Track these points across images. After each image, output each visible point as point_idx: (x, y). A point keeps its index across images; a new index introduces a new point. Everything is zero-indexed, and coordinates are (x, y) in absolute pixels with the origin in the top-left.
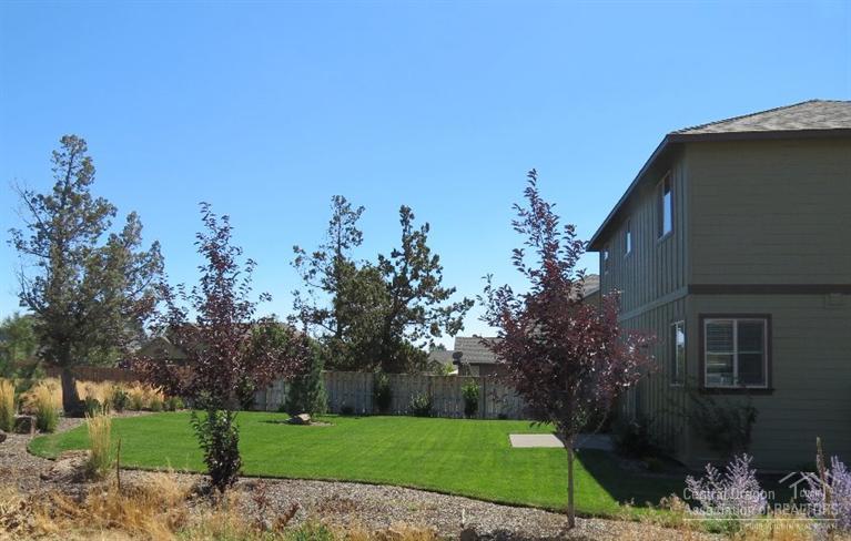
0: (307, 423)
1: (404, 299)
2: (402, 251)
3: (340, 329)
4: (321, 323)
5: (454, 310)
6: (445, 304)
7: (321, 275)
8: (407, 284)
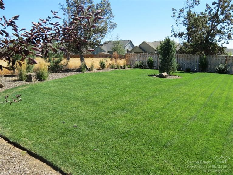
0: (166, 77)
1: (216, 24)
3: (188, 39)
4: (181, 37)
8: (218, 17)
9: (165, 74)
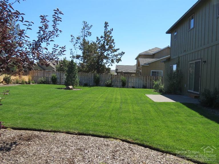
1: (103, 51)
2: (104, 36)
3: (84, 61)
4: (78, 59)
5: (119, 55)
6: (116, 53)
7: (79, 45)
8: (105, 47)
9: (71, 87)
